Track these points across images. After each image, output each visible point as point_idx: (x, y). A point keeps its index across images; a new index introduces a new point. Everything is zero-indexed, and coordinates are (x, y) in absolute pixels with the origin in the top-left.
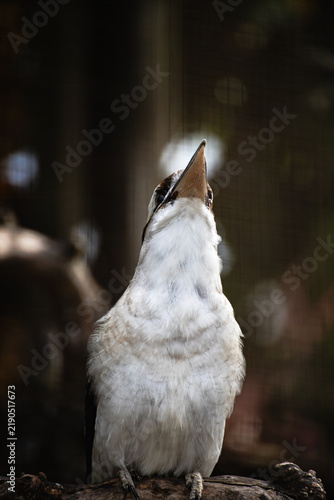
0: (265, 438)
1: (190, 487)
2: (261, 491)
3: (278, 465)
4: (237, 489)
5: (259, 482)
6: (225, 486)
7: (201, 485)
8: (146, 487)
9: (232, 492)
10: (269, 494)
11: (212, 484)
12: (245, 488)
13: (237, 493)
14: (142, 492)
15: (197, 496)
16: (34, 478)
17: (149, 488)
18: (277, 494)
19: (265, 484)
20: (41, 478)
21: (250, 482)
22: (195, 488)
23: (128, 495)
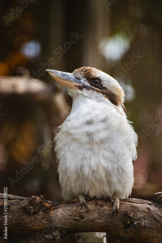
0: (149, 181)
1: (113, 204)
2: (148, 206)
3: (156, 194)
4: (136, 205)
5: (147, 201)
6: (130, 203)
7: (119, 203)
8: (91, 203)
9: (133, 206)
10: (152, 207)
11: (124, 202)
12: (140, 204)
13: (136, 207)
14: (90, 206)
15: (117, 208)
16: (38, 198)
17: (93, 204)
18: (156, 207)
19: (150, 203)
20: (41, 198)
21: (143, 201)
22: (115, 204)
23: (83, 207)
